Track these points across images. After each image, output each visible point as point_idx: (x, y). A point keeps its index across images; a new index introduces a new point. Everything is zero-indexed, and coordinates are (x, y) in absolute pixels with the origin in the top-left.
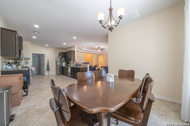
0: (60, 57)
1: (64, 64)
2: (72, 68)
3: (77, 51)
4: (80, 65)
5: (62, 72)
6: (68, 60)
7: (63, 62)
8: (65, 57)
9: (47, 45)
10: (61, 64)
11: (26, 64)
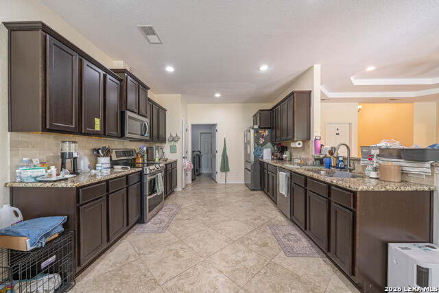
0: (256, 127)
1: (267, 155)
2: (293, 175)
3: (324, 99)
4: (345, 165)
5: (261, 184)
6: (281, 136)
7: (264, 144)
8: (269, 128)
9: (218, 95)
10: (258, 153)
11: (171, 152)
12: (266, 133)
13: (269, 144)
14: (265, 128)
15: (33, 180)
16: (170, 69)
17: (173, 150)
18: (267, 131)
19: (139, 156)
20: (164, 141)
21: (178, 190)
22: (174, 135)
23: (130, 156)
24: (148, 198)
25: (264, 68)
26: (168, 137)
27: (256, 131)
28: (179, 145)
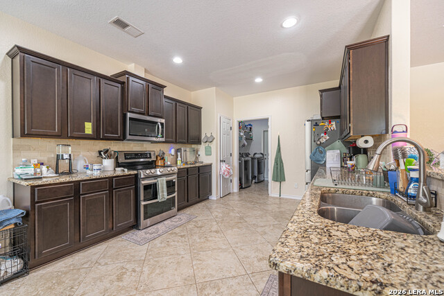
1: (332, 160)
7: (329, 143)
8: (338, 117)
9: (259, 80)
10: (318, 156)
11: (206, 155)
12: (333, 126)
13: (338, 143)
14: (330, 118)
15: (18, 177)
16: (178, 60)
17: (208, 153)
18: (334, 123)
19: (159, 158)
20: (198, 141)
21: (213, 198)
22: (209, 135)
23: (147, 158)
24: (143, 203)
25: (290, 23)
26: (203, 136)
27: (315, 124)
28: (213, 146)
